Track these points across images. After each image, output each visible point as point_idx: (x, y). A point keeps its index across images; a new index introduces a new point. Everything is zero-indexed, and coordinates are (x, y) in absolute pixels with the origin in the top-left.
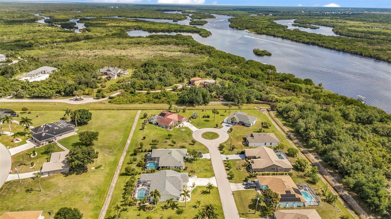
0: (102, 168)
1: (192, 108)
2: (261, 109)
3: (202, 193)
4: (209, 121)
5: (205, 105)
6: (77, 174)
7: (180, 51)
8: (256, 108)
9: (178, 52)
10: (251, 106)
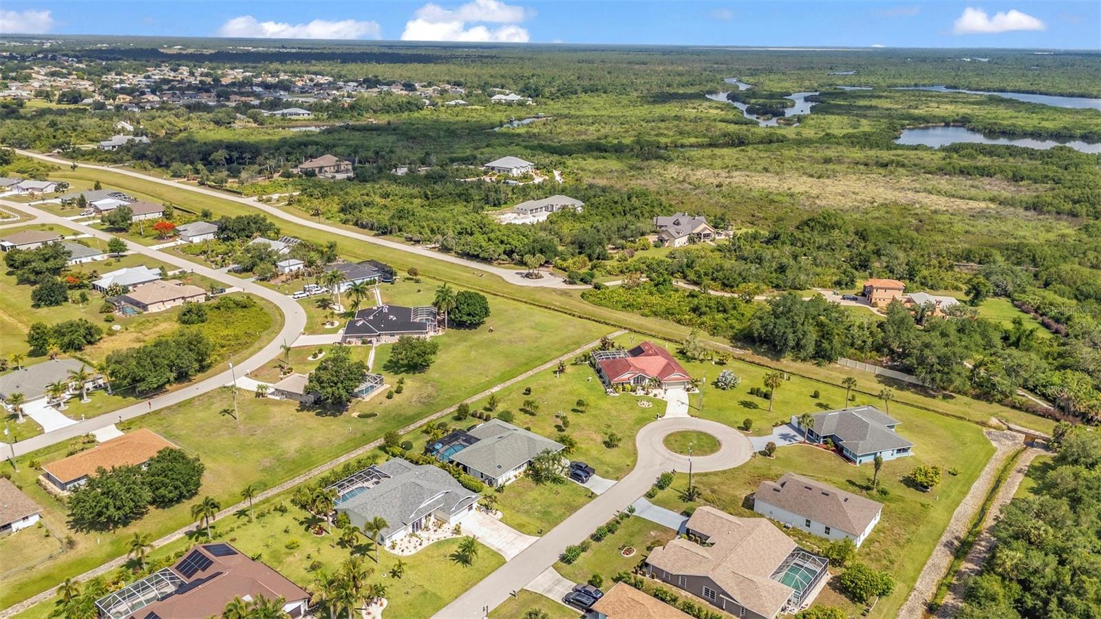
0: (370, 420)
1: (765, 360)
2: (1009, 429)
3: (452, 555)
4: (755, 407)
5: (819, 365)
6: (317, 414)
7: (992, 200)
8: (994, 421)
9: (984, 200)
10: (980, 409)
